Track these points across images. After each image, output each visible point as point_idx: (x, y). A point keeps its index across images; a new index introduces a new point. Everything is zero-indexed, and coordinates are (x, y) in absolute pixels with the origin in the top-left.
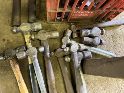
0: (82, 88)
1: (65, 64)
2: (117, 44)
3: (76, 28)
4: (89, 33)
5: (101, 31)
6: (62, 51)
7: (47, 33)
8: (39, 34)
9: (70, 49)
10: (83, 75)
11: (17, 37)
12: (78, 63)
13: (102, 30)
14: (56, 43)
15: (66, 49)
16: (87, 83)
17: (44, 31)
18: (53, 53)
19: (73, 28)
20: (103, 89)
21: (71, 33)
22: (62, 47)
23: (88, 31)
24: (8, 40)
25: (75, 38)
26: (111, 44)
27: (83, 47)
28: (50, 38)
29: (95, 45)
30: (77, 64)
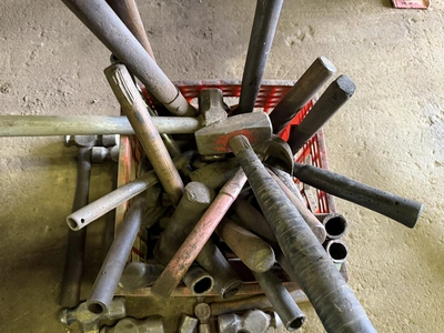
3: (207, 312)
5: (268, 318)
19: (202, 312)
21: (194, 327)
23: (236, 322)
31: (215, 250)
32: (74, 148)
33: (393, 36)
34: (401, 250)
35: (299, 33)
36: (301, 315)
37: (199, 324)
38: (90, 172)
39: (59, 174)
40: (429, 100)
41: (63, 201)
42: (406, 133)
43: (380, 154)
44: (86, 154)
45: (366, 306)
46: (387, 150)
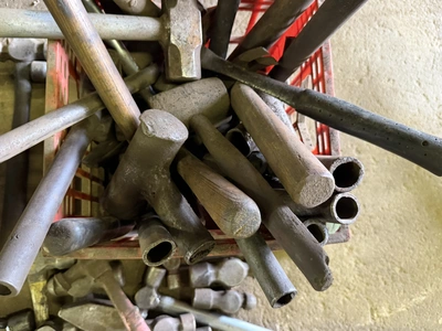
4: (212, 278)
21: (161, 278)
23: (209, 273)
25: (175, 289)
31: (181, 200)
32: (9, 64)
34: (399, 194)
36: (292, 289)
37: (167, 274)
38: (30, 94)
42: (416, 58)
43: (384, 82)
44: (23, 70)
45: (356, 254)
46: (393, 77)
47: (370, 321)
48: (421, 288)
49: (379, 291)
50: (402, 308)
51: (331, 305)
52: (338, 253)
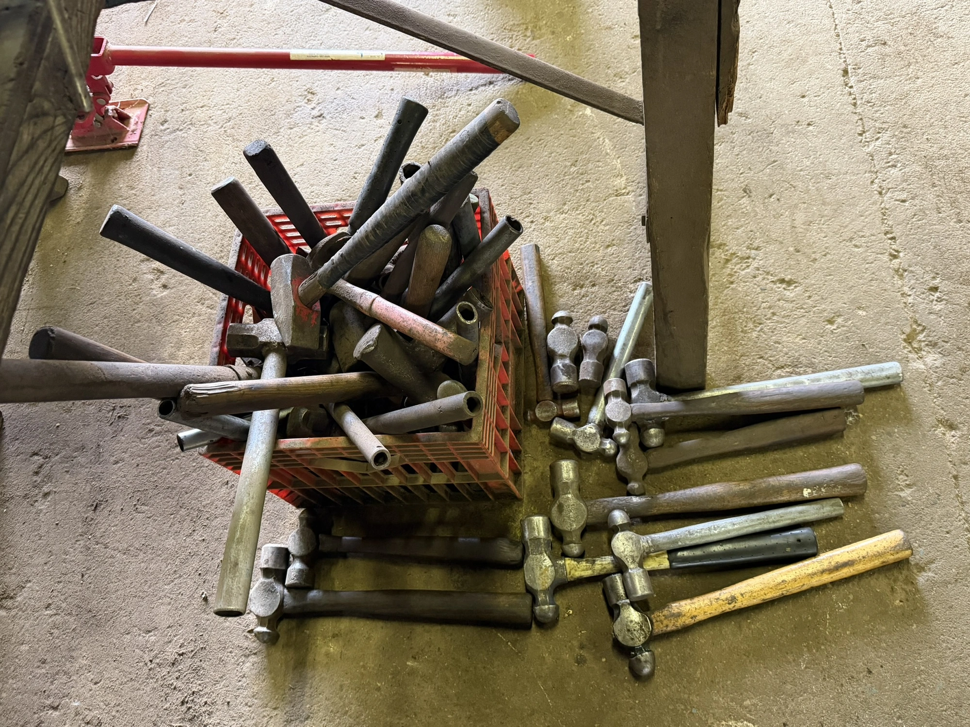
0: (751, 395)
1: (671, 446)
2: (604, 273)
3: (547, 405)
4: (567, 361)
5: (559, 326)
6: (625, 453)
7: (562, 498)
8: (566, 527)
9: (620, 425)
10: (709, 390)
11: (571, 612)
12: (667, 403)
13: (556, 321)
14: (597, 474)
15: (621, 435)
16: (738, 379)
17: (555, 509)
18: (634, 485)
19: (544, 415)
20: (758, 329)
21: (565, 421)
22: (612, 452)
23: (560, 365)
24: (582, 647)
25: (579, 407)
26: (602, 292)
27: (613, 383)
28: (578, 492)
29: (607, 347)
30: (668, 405)
33: (182, 151)
35: (151, 277)
37: (560, 416)
38: (326, 591)
39: (323, 650)
40: (288, 115)
41: (369, 638)
42: (332, 148)
44: (294, 599)
45: (552, 213)
46: (352, 174)
47: (630, 197)
48: (596, 143)
49: (596, 187)
50: (617, 163)
51: (610, 238)
52: (549, 232)
